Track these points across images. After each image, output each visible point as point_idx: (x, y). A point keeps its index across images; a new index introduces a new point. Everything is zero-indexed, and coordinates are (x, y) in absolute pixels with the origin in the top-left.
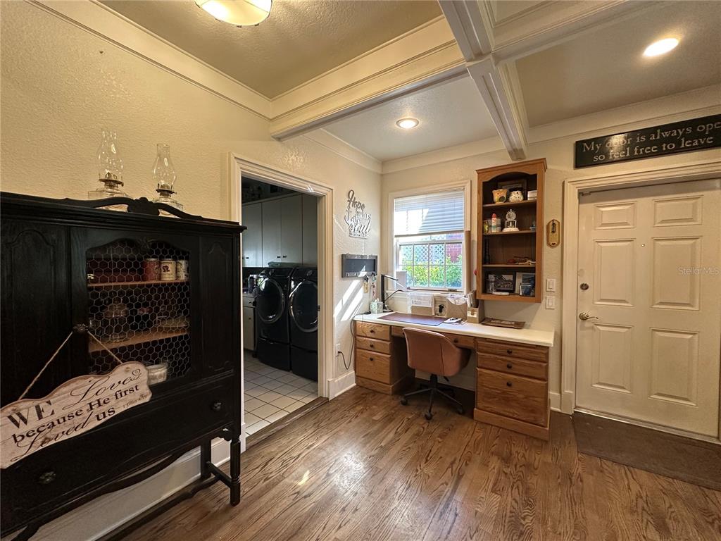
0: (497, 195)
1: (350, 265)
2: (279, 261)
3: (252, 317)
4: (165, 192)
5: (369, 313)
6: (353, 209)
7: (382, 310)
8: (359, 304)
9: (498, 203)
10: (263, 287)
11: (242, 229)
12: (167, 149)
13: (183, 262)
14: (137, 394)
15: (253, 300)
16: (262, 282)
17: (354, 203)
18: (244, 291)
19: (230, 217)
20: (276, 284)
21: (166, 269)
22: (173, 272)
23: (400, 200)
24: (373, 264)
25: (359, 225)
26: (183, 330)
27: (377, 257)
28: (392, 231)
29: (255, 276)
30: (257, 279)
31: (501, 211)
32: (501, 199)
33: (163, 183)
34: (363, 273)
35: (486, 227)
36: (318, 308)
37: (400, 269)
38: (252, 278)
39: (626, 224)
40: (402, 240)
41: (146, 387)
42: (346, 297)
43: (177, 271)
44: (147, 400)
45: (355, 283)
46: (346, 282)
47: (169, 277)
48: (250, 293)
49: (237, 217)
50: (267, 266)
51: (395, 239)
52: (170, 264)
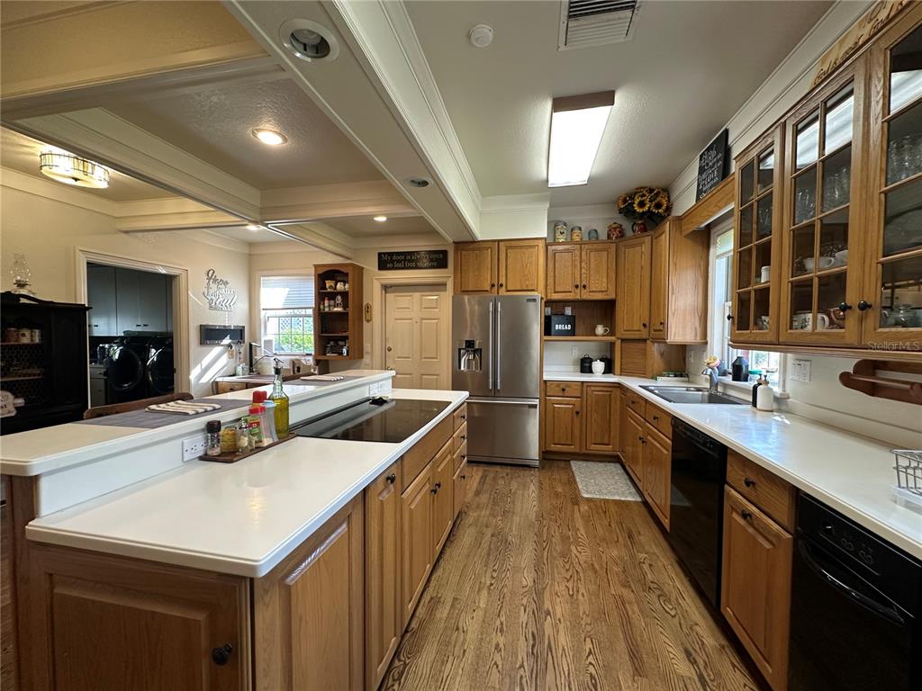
0: (329, 283)
1: (210, 335)
2: (139, 329)
3: (103, 388)
4: (21, 285)
5: (234, 375)
6: (213, 286)
7: (247, 373)
8: (224, 367)
9: (329, 290)
10: (117, 356)
11: (88, 309)
12: (23, 257)
13: (37, 331)
14: (6, 410)
15: (103, 371)
16: (116, 352)
17: (215, 280)
18: (91, 363)
19: (76, 300)
20: (133, 353)
21: (24, 335)
22: (30, 337)
23: (266, 278)
24: (238, 334)
25: (221, 299)
26: (39, 375)
27: (244, 327)
28: (259, 304)
29: (107, 346)
30: (109, 349)
31: (332, 296)
32: (331, 287)
33: (19, 278)
34: (227, 341)
35: (322, 307)
36: (173, 371)
37: (267, 338)
38: (103, 347)
39: (408, 308)
40: (270, 313)
41: (12, 406)
42: (205, 362)
43: (32, 336)
44: (13, 414)
45: (217, 350)
46: (205, 348)
47: (26, 340)
48: (101, 363)
49: (83, 301)
50: (123, 335)
51: (263, 313)
52: (27, 333)
